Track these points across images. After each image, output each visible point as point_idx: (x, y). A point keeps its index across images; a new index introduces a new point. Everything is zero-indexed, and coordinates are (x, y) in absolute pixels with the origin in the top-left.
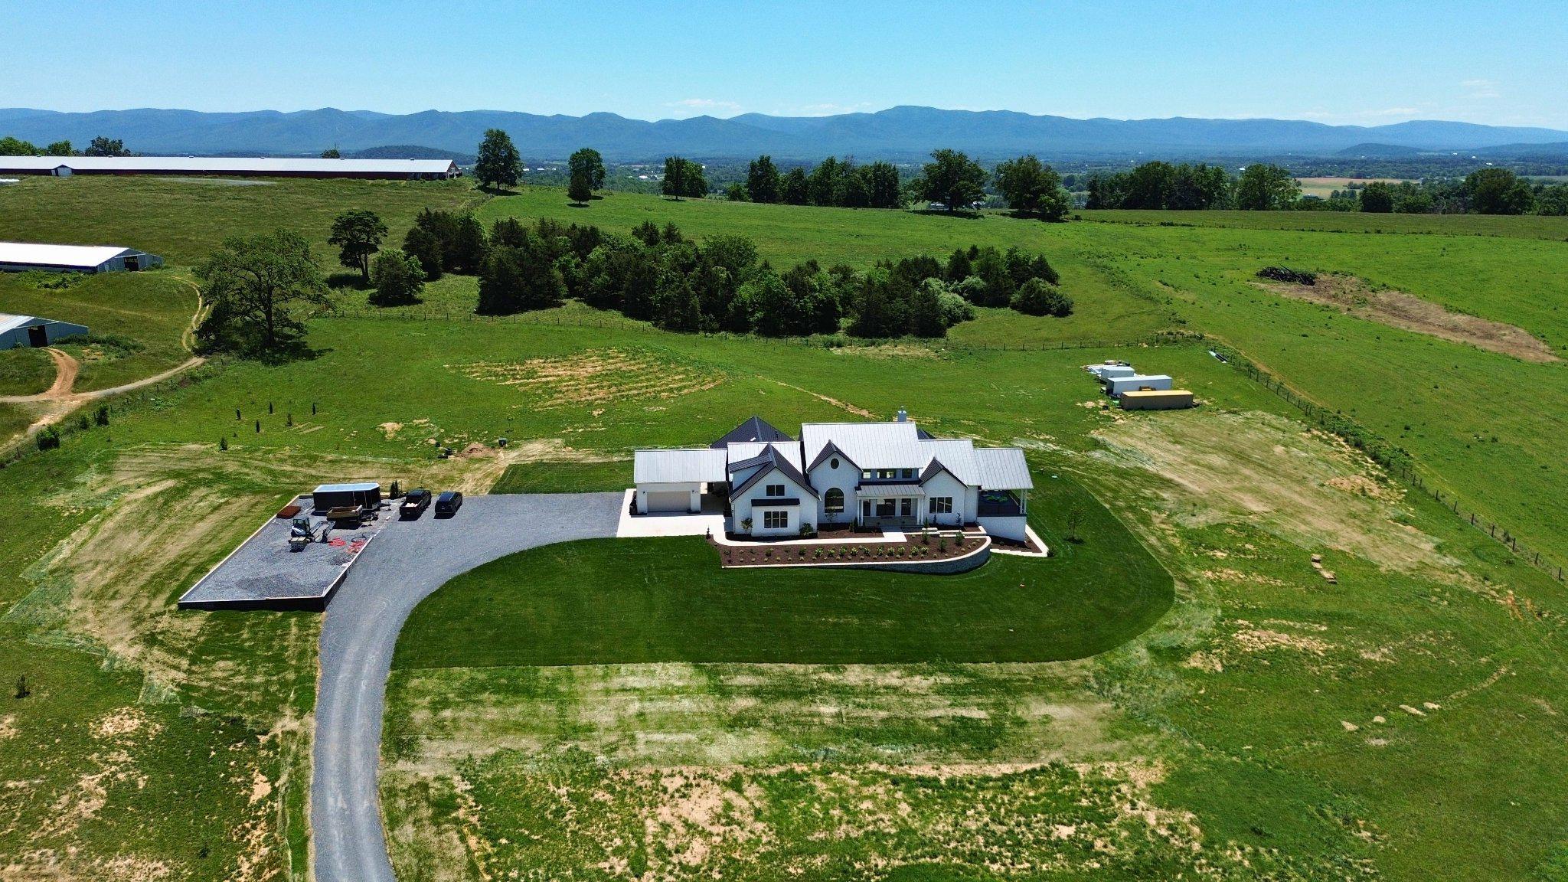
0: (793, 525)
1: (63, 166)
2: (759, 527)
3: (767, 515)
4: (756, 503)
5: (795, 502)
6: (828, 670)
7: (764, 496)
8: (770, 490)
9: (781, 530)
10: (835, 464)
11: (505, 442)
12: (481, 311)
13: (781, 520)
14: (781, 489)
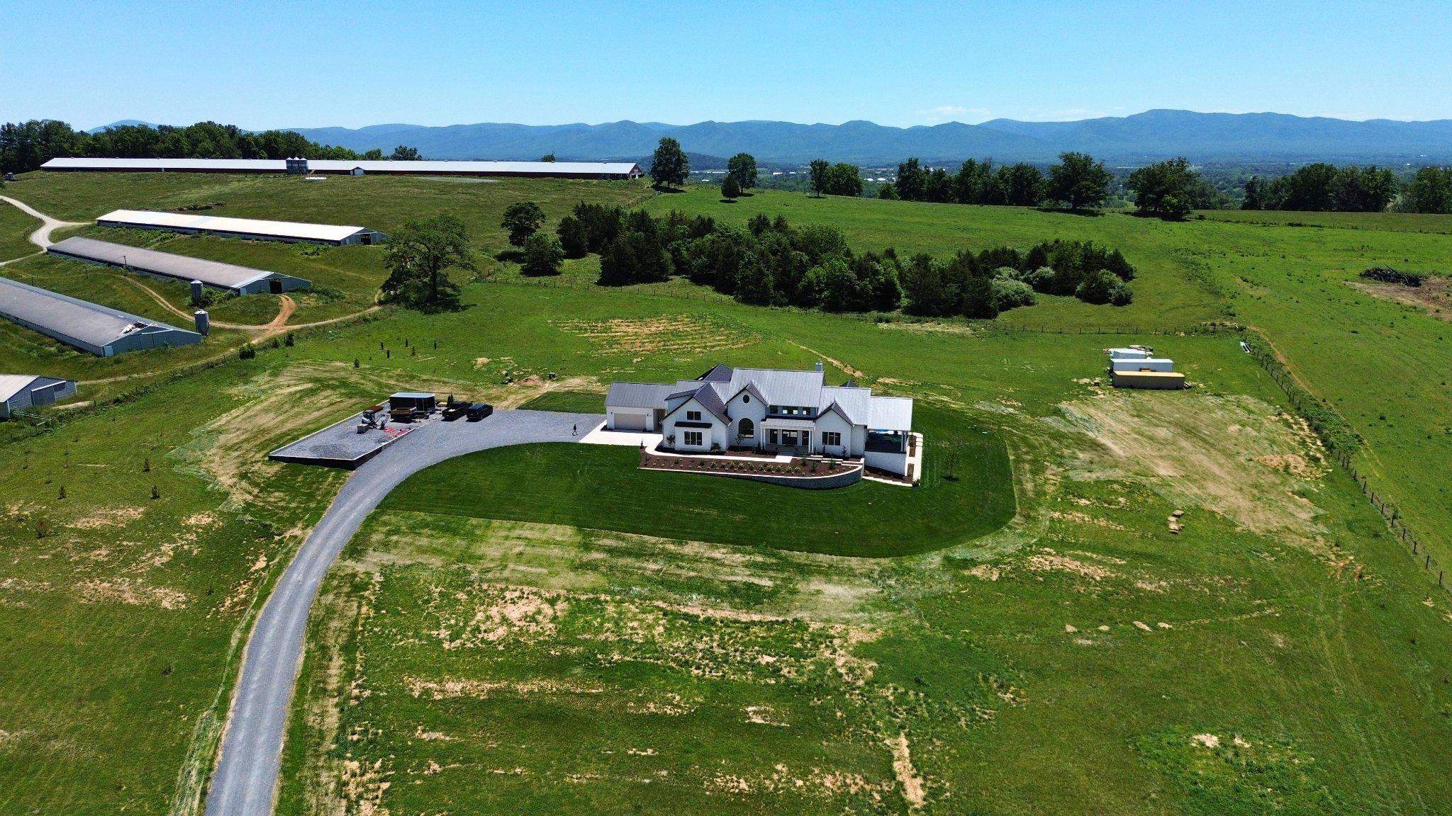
0: (706, 443)
1: (358, 168)
2: (680, 442)
3: (687, 434)
4: (678, 424)
5: (708, 426)
6: (673, 543)
7: (685, 420)
8: (690, 415)
9: (696, 447)
10: (746, 399)
11: (554, 376)
12: (600, 283)
13: (696, 439)
14: (698, 415)
